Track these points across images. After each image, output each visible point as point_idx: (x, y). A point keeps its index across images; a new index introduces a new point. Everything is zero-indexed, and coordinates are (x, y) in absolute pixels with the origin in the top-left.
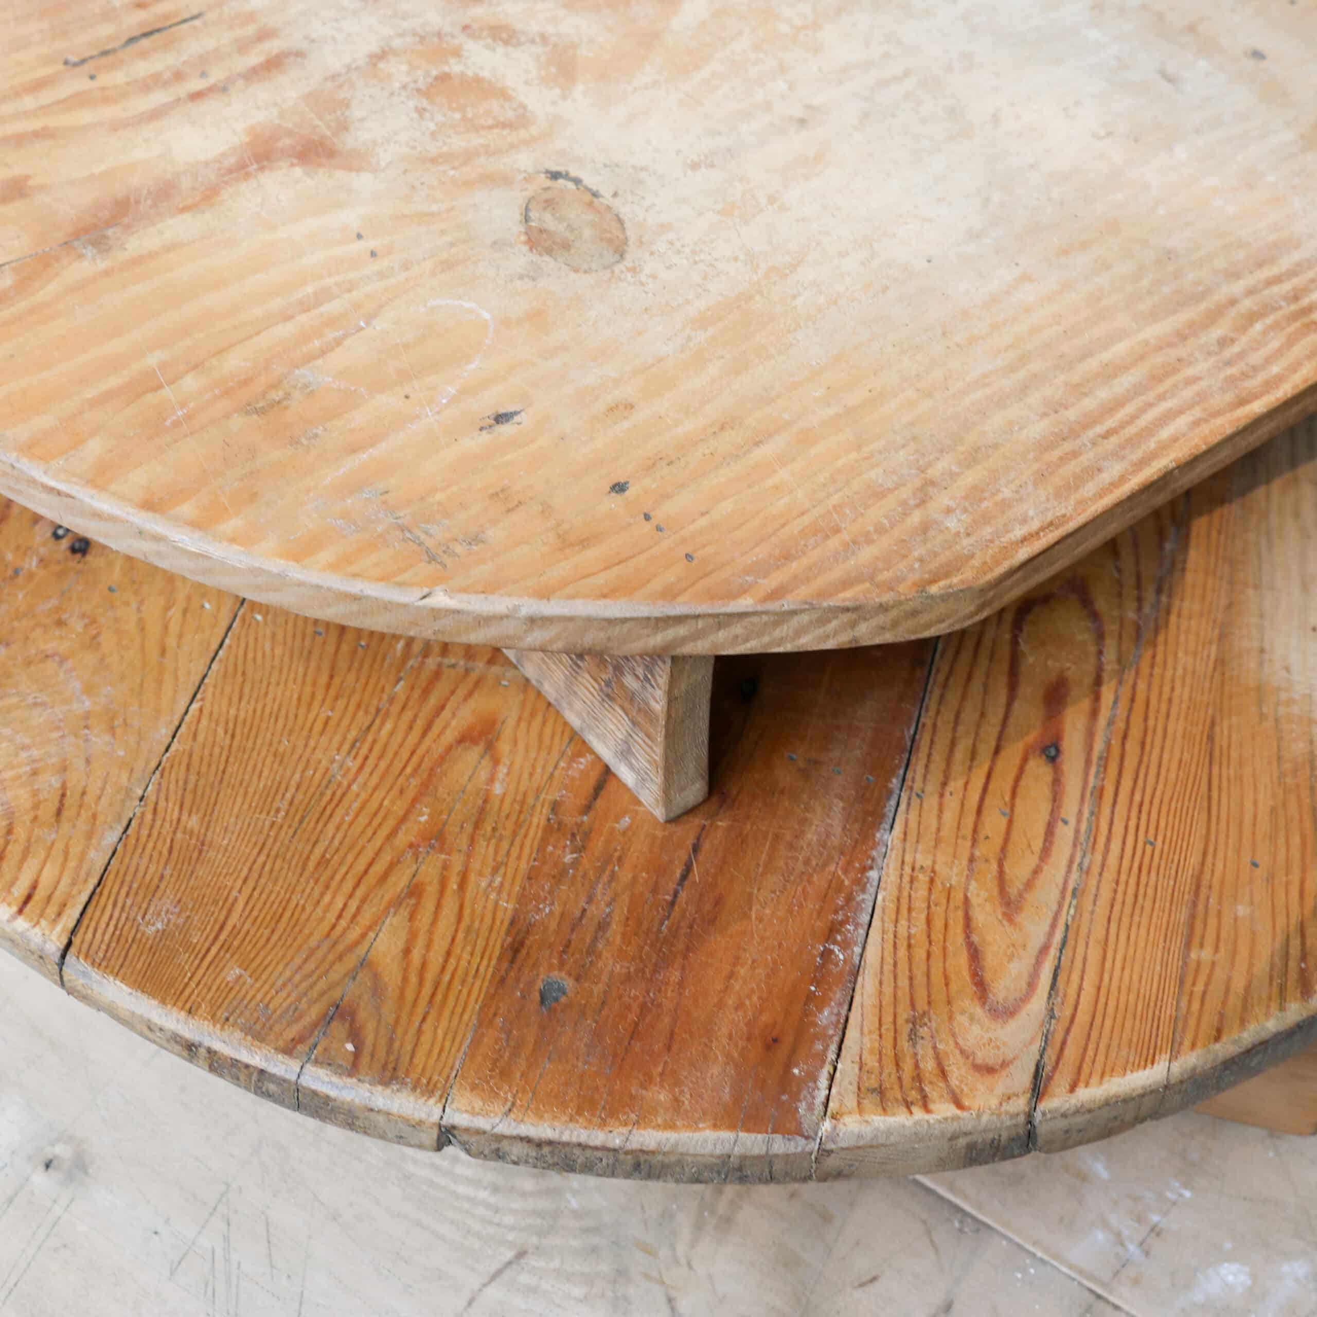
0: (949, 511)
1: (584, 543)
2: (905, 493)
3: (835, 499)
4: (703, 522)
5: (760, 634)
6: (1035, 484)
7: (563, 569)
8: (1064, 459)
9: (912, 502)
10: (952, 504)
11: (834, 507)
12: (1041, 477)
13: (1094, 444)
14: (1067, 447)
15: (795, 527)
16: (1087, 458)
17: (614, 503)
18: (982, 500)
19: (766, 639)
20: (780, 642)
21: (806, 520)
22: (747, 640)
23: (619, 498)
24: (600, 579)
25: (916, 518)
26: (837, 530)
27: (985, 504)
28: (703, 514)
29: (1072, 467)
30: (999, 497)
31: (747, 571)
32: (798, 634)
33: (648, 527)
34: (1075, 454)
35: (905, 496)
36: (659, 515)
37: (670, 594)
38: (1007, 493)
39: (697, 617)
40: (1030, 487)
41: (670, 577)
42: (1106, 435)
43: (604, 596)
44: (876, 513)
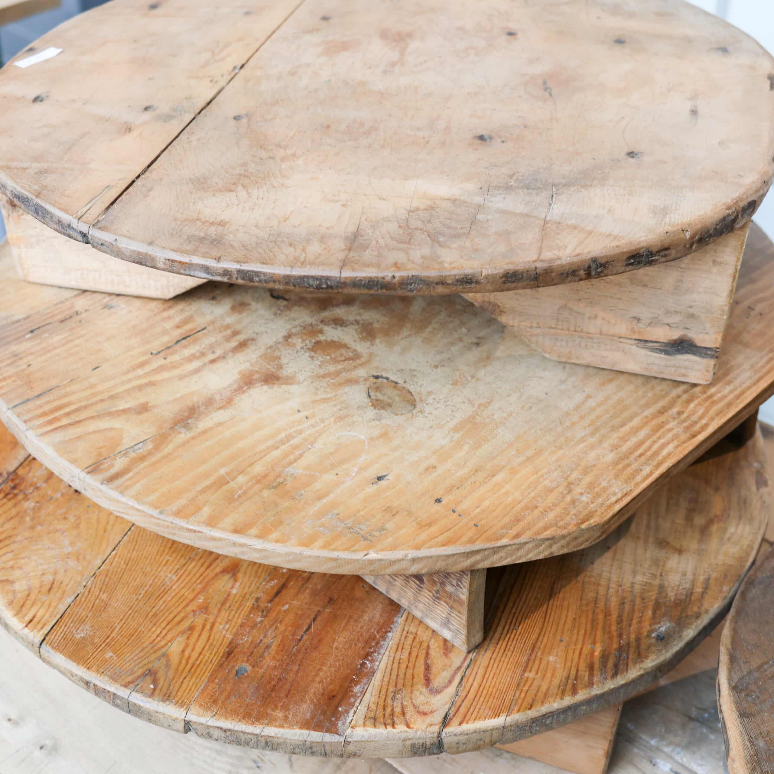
0: (581, 494)
1: (429, 525)
2: (561, 489)
3: (532, 494)
4: (478, 510)
5: (512, 555)
6: (615, 479)
7: (423, 536)
8: (624, 468)
9: (565, 492)
10: (582, 491)
11: (533, 498)
12: (617, 476)
13: (636, 460)
14: (626, 462)
15: (518, 508)
16: (634, 466)
17: (437, 507)
18: (594, 488)
19: (514, 557)
20: (520, 557)
21: (522, 504)
22: (506, 558)
23: (439, 504)
24: (440, 539)
25: (568, 498)
26: (537, 507)
27: (596, 490)
28: (477, 507)
29: (629, 470)
30: (601, 486)
31: (502, 528)
32: (527, 554)
33: (455, 515)
34: (629, 465)
35: (561, 490)
36: (459, 509)
37: (472, 541)
38: (604, 484)
39: (485, 550)
40: (614, 481)
41: (470, 534)
42: (641, 455)
43: (444, 545)
44: (551, 498)
